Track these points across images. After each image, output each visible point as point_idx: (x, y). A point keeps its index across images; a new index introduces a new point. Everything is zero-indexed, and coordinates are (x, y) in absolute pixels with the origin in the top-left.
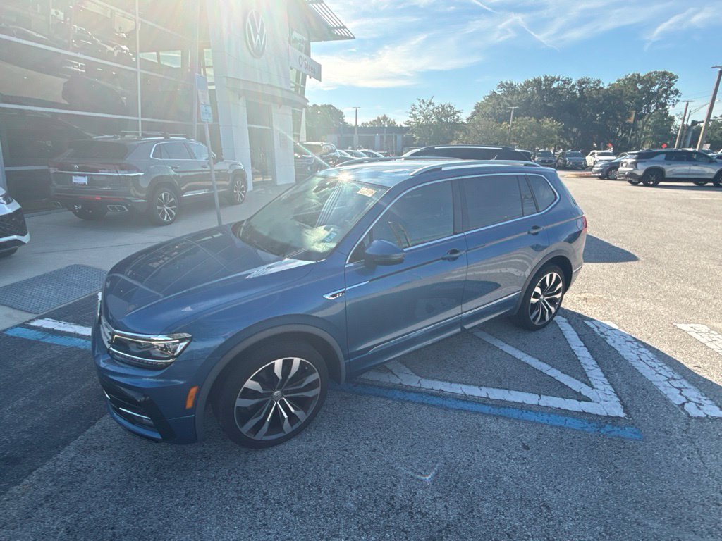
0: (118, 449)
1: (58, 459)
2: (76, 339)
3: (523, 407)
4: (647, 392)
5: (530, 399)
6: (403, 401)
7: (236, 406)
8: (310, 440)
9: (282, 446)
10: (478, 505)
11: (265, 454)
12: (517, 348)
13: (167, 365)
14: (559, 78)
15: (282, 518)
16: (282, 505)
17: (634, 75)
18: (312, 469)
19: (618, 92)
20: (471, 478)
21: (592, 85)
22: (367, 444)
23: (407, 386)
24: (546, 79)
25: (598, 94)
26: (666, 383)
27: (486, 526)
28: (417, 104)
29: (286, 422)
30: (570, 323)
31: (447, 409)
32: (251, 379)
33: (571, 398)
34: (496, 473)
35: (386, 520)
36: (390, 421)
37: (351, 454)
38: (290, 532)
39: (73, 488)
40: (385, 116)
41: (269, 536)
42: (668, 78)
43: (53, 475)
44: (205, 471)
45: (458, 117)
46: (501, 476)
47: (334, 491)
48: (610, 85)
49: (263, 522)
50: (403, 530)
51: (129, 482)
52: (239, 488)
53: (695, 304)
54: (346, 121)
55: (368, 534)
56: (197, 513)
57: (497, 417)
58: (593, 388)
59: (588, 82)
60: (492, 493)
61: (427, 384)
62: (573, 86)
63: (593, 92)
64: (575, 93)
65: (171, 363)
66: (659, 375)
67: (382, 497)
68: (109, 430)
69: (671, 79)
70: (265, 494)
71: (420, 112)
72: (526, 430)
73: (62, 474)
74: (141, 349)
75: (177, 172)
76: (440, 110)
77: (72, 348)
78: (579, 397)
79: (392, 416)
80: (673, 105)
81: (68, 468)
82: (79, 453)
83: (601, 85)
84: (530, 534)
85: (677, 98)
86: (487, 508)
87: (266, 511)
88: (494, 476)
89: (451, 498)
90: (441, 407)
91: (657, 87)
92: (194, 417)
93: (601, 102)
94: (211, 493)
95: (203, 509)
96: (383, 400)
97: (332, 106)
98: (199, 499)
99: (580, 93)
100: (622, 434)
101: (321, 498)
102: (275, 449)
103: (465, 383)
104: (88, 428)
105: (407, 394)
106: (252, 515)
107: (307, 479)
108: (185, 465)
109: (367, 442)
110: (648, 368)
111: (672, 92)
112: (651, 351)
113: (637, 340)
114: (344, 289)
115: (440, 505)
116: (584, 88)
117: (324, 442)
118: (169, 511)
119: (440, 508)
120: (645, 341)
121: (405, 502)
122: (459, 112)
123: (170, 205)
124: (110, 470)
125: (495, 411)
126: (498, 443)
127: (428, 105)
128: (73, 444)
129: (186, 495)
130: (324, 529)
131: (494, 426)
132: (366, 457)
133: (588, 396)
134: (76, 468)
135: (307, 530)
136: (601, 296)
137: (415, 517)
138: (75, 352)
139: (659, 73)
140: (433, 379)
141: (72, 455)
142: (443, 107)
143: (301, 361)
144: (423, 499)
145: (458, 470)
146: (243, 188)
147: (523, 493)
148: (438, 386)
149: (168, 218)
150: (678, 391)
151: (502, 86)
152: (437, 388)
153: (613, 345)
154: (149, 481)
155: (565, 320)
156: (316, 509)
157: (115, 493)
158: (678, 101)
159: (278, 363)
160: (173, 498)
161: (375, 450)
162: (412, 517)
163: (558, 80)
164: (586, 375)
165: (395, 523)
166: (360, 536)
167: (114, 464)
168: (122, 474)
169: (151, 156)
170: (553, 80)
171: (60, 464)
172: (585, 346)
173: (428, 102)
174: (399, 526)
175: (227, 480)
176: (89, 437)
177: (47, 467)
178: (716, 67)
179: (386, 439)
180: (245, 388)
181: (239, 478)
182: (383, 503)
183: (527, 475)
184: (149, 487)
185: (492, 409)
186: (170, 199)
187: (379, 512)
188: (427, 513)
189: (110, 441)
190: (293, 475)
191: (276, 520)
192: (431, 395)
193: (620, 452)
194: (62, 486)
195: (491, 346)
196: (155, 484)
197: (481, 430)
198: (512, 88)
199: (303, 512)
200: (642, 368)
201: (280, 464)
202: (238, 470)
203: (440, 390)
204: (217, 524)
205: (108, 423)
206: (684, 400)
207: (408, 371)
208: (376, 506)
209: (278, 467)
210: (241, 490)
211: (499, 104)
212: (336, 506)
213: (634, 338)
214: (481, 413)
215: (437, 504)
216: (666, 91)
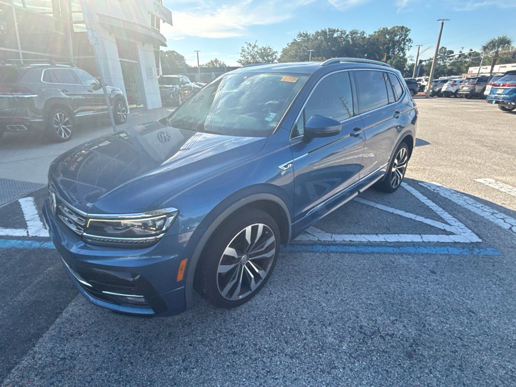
0: (97, 332)
1: (35, 352)
2: (10, 240)
3: (413, 244)
4: (485, 224)
5: (416, 238)
6: (328, 252)
7: (218, 272)
8: (271, 294)
9: (249, 303)
10: (426, 321)
11: (239, 312)
12: (386, 205)
13: (156, 241)
14: (338, 29)
15: (281, 362)
16: (275, 351)
17: (384, 29)
18: (285, 316)
19: (376, 40)
20: (409, 302)
21: (359, 35)
22: (319, 289)
23: (324, 241)
24: (330, 31)
25: (364, 41)
26: (492, 216)
27: (440, 335)
28: (246, 46)
29: (253, 281)
30: (410, 185)
31: (363, 253)
32: (229, 247)
33: (442, 234)
34: (424, 294)
35: (366, 346)
36: (326, 269)
37: (310, 299)
38: (294, 373)
39: (63, 377)
40: (216, 59)
41: (278, 381)
42: (404, 30)
43: (36, 369)
44: (191, 336)
45: (276, 56)
46: (429, 295)
47: (312, 331)
48: (369, 35)
49: (266, 369)
50: (383, 351)
51: (122, 360)
52: (229, 345)
53: (476, 166)
54: (187, 64)
55: (358, 361)
56: (201, 374)
57: (401, 254)
58: (451, 226)
59: (356, 33)
60: (430, 309)
61: (339, 238)
62: (348, 35)
63: (361, 39)
64: (349, 41)
65: (161, 238)
66: (484, 212)
67: (353, 328)
68: (80, 316)
69: (406, 32)
70: (255, 345)
71: (248, 53)
72: (426, 260)
73: (46, 366)
74: (120, 230)
75: (67, 95)
76: (263, 51)
77: (10, 249)
78: (445, 232)
79: (325, 265)
80: (409, 49)
81: (50, 359)
82: (56, 342)
83: (365, 36)
84: (473, 334)
85: (410, 44)
86: (434, 321)
87: (264, 360)
88: (424, 296)
89: (404, 319)
90: (358, 253)
91: (398, 37)
92: (185, 288)
93: (366, 47)
94: (207, 354)
95: (205, 370)
96: (312, 254)
97: (175, 52)
98: (197, 362)
99: (352, 41)
100: (486, 252)
101: (305, 339)
102: (245, 306)
103: (366, 234)
104: (57, 318)
105: (328, 247)
106: (253, 365)
107: (285, 325)
108: (170, 334)
109: (318, 288)
110: (476, 209)
111: (407, 41)
112: (470, 198)
113: (458, 192)
114: (292, 161)
115: (399, 325)
116: (354, 37)
117: (283, 294)
118: (173, 379)
119: (401, 328)
120: (463, 191)
121: (373, 329)
122: (276, 52)
123: (65, 124)
124: (96, 353)
125: (396, 250)
126: (413, 272)
127: (253, 48)
128: (46, 336)
129: (184, 361)
130: (321, 365)
131: (403, 261)
132: (323, 300)
133: (451, 231)
134: (59, 357)
135: (308, 368)
136: (419, 167)
137: (387, 339)
138: (15, 252)
139: (399, 27)
140: (341, 234)
141: (50, 346)
142: (265, 49)
143: (264, 226)
144: (384, 323)
145: (397, 297)
146: (124, 110)
147: (451, 305)
148: (348, 238)
149: (65, 136)
150: (502, 221)
151: (300, 35)
152: (347, 240)
153: (445, 196)
154: (141, 356)
155: (406, 184)
156: (305, 349)
157: (111, 373)
158: (411, 46)
159: (248, 229)
160: (172, 366)
161: (327, 293)
162: (384, 340)
163: (338, 31)
164: (441, 218)
165: (374, 347)
166: (353, 363)
167: (99, 346)
168: (110, 354)
169: (42, 80)
170: (334, 31)
171: (40, 356)
172: (429, 199)
173: (253, 45)
174: (379, 349)
175: (215, 340)
176: (62, 326)
177: (25, 362)
178: (440, 20)
179: (331, 283)
180: (224, 255)
181: (225, 336)
182: (356, 333)
183: (446, 292)
184: (143, 361)
185: (394, 249)
186: (64, 119)
187: (357, 340)
188: (393, 334)
189: (85, 326)
190: (272, 325)
191: (277, 365)
192: (345, 245)
193: (494, 265)
194: (51, 378)
195: (368, 206)
196: (149, 356)
197: (395, 265)
198: (307, 37)
199: (296, 354)
200: (473, 209)
201: (256, 318)
202: (222, 329)
203: (350, 241)
204: (226, 381)
205: (76, 310)
206: (511, 226)
207: (320, 231)
208: (353, 336)
209: (255, 320)
210: (233, 346)
211: (300, 49)
212: (321, 343)
213: (456, 191)
214: (389, 253)
215: (396, 325)
216: (403, 40)
